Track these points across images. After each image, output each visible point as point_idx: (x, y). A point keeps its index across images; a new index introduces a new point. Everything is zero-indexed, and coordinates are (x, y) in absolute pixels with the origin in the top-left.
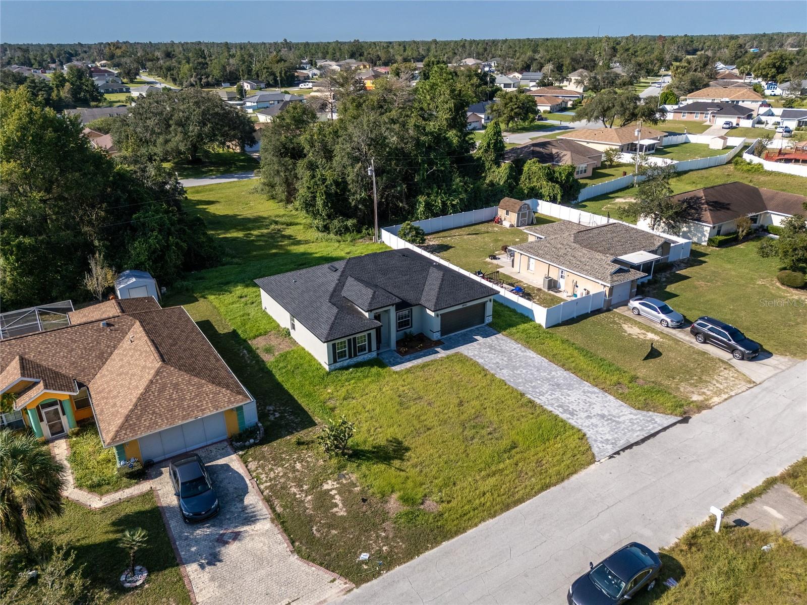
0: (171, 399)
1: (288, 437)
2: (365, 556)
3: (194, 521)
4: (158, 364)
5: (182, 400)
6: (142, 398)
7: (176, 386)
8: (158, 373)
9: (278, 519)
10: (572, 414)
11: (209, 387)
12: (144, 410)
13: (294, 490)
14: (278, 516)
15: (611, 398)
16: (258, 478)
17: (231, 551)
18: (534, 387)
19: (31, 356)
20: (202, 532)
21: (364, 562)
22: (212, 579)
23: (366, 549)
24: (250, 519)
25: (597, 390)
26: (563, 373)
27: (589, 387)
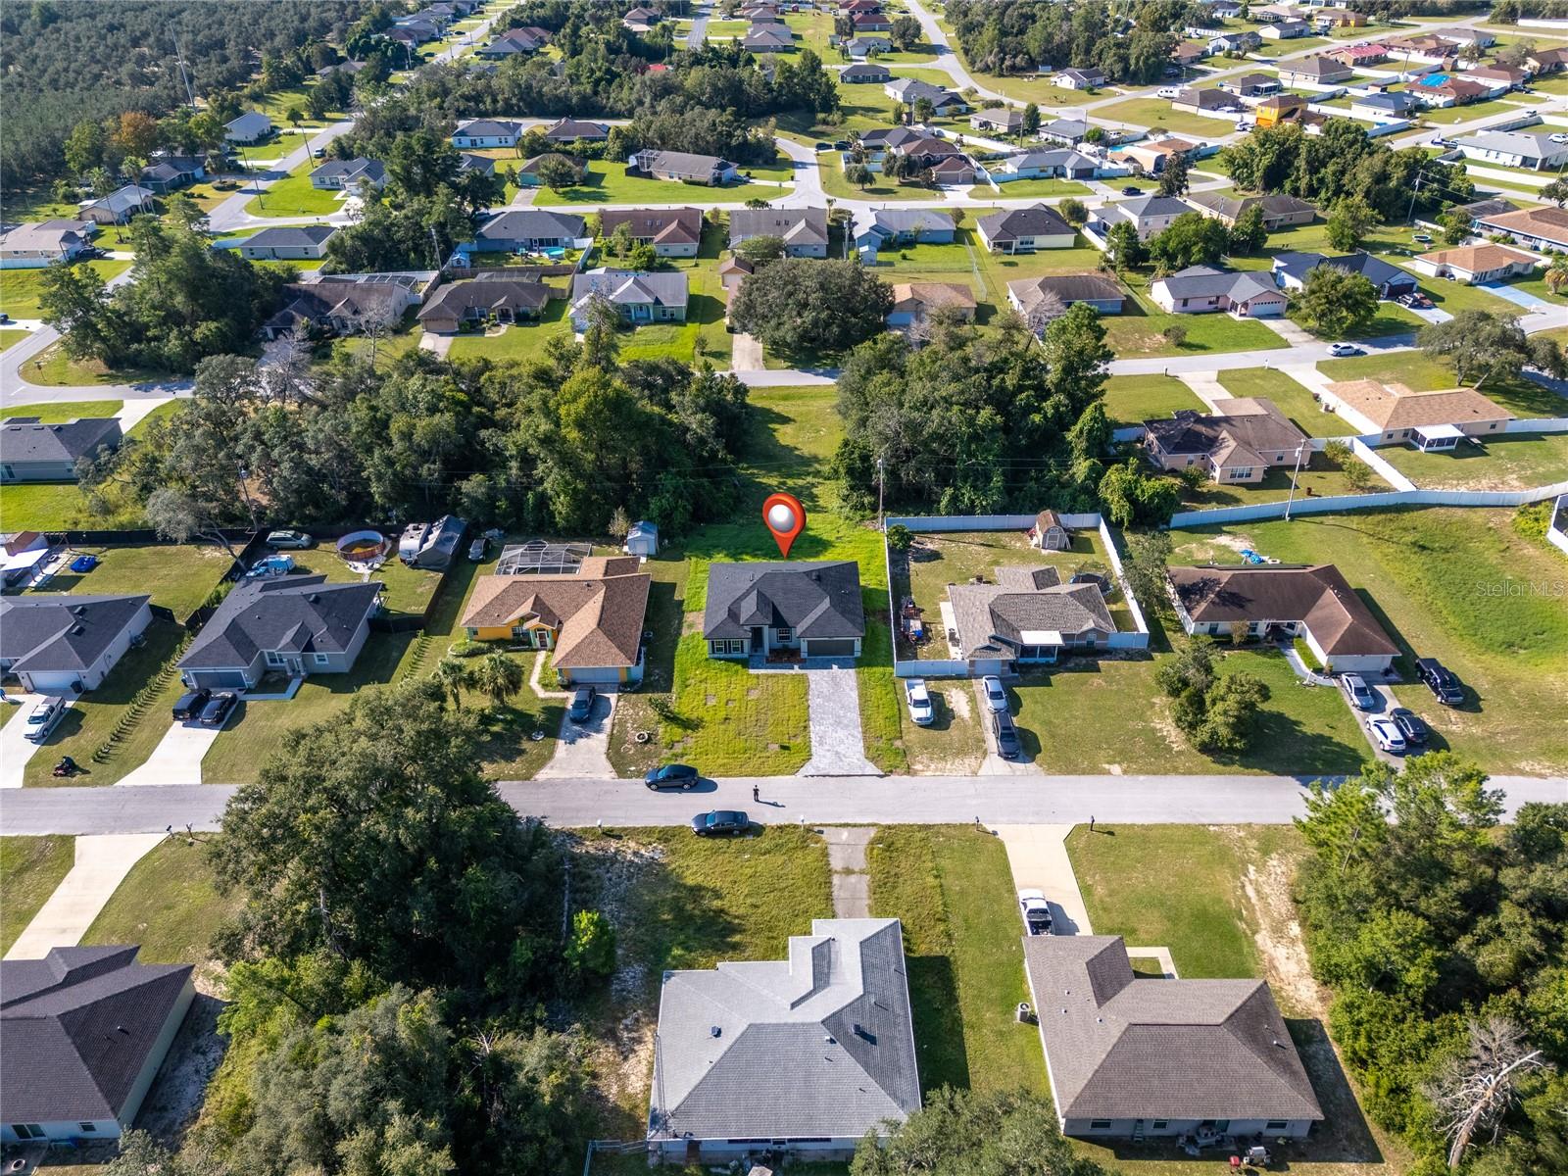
2: (633, 769)
3: (575, 721)
4: (595, 625)
5: (599, 653)
9: (611, 736)
10: (821, 744)
11: (615, 650)
12: (578, 652)
13: (629, 725)
16: (618, 711)
17: (581, 742)
18: (822, 718)
19: (541, 596)
20: (576, 728)
21: (630, 770)
22: (566, 750)
23: (636, 767)
24: (598, 731)
25: (860, 736)
26: (855, 716)
27: (858, 732)
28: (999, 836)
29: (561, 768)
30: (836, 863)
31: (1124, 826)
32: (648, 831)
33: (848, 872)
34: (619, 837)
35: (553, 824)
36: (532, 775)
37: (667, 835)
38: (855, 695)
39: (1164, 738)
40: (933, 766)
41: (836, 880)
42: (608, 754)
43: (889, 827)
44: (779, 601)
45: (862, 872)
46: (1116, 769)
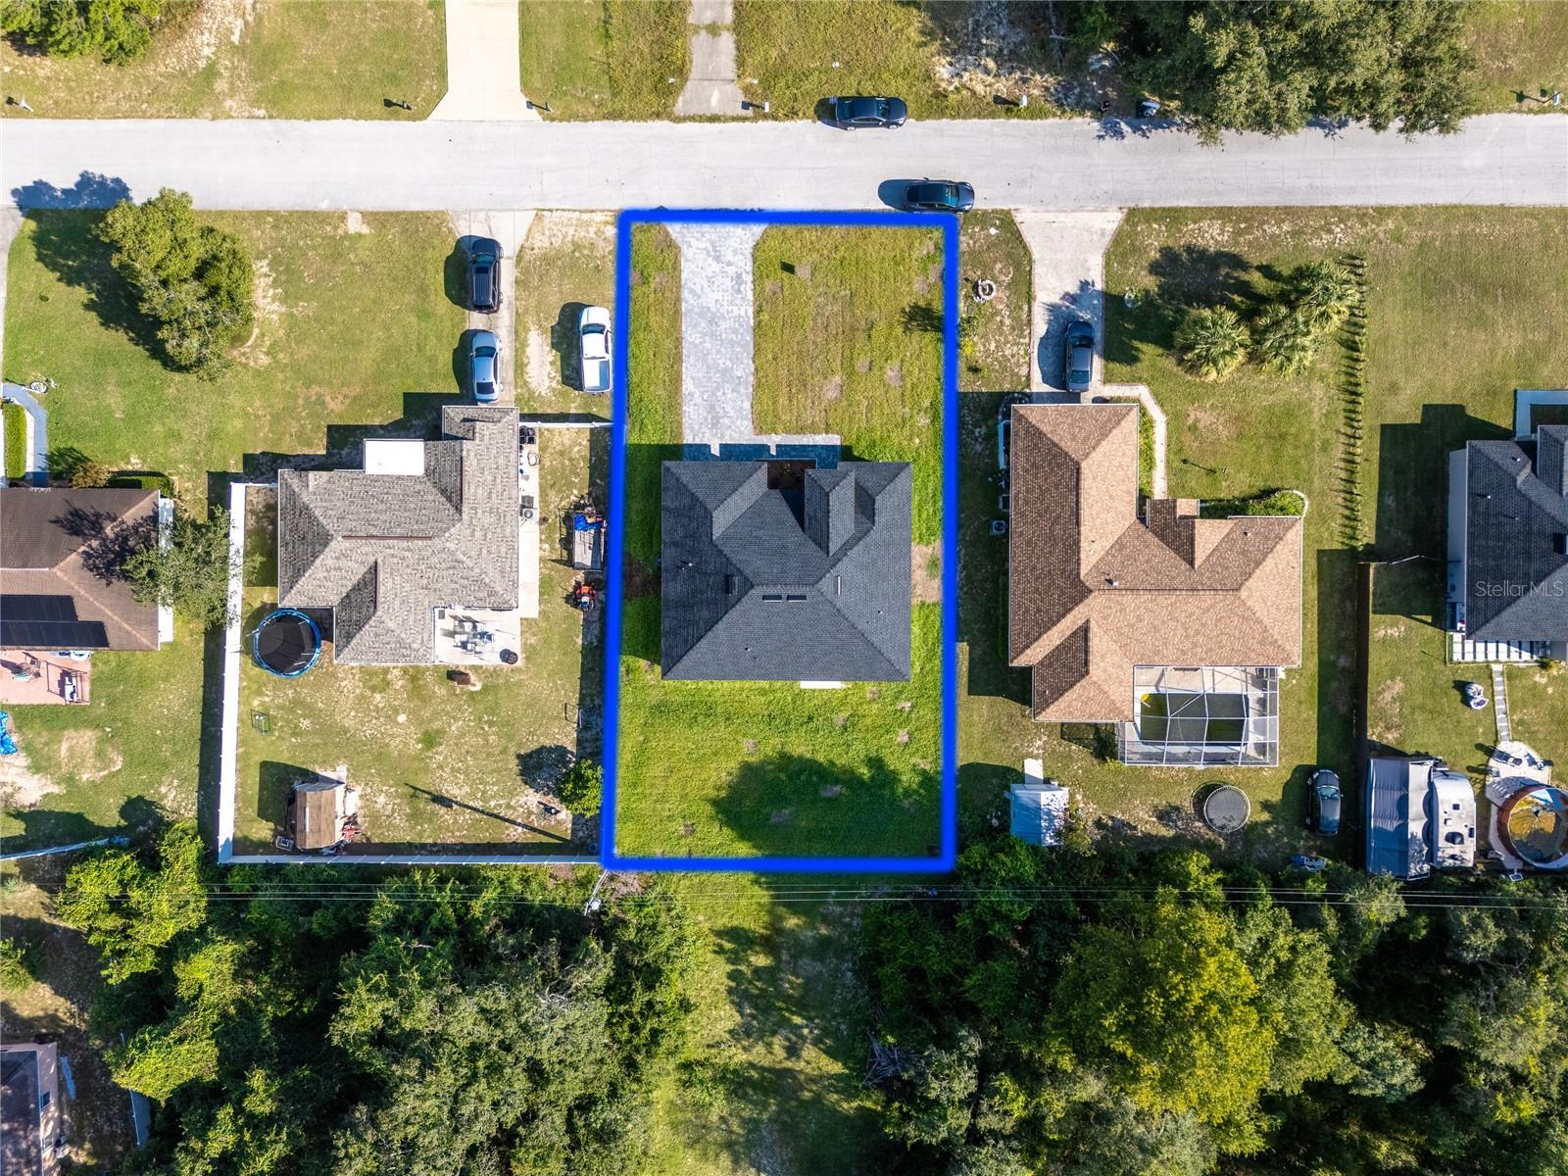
0: (1081, 428)
1: (984, 390)
2: (993, 231)
3: (1085, 329)
4: (1083, 465)
5: (1071, 425)
6: (1104, 436)
7: (1074, 438)
8: (1087, 455)
9: (1030, 298)
10: (739, 276)
11: (1045, 428)
12: (1104, 426)
13: (1008, 322)
14: (1029, 303)
15: (684, 276)
16: (1026, 353)
17: (1073, 288)
18: (735, 331)
19: (1184, 566)
20: (1082, 315)
21: (997, 228)
22: (1089, 270)
23: (989, 236)
24: (1053, 309)
25: (685, 294)
26: (691, 335)
27: (688, 301)
28: (524, 100)
29: (1089, 230)
30: (727, 42)
31: (368, 116)
32: (961, 112)
33: (713, 30)
34: (998, 100)
35: (1086, 125)
36: (1127, 220)
37: (938, 105)
38: (687, 385)
39: (275, 283)
40: (592, 230)
41: (729, 15)
42: (1030, 262)
43: (658, 115)
44: (794, 535)
45: (696, 30)
46: (354, 225)
